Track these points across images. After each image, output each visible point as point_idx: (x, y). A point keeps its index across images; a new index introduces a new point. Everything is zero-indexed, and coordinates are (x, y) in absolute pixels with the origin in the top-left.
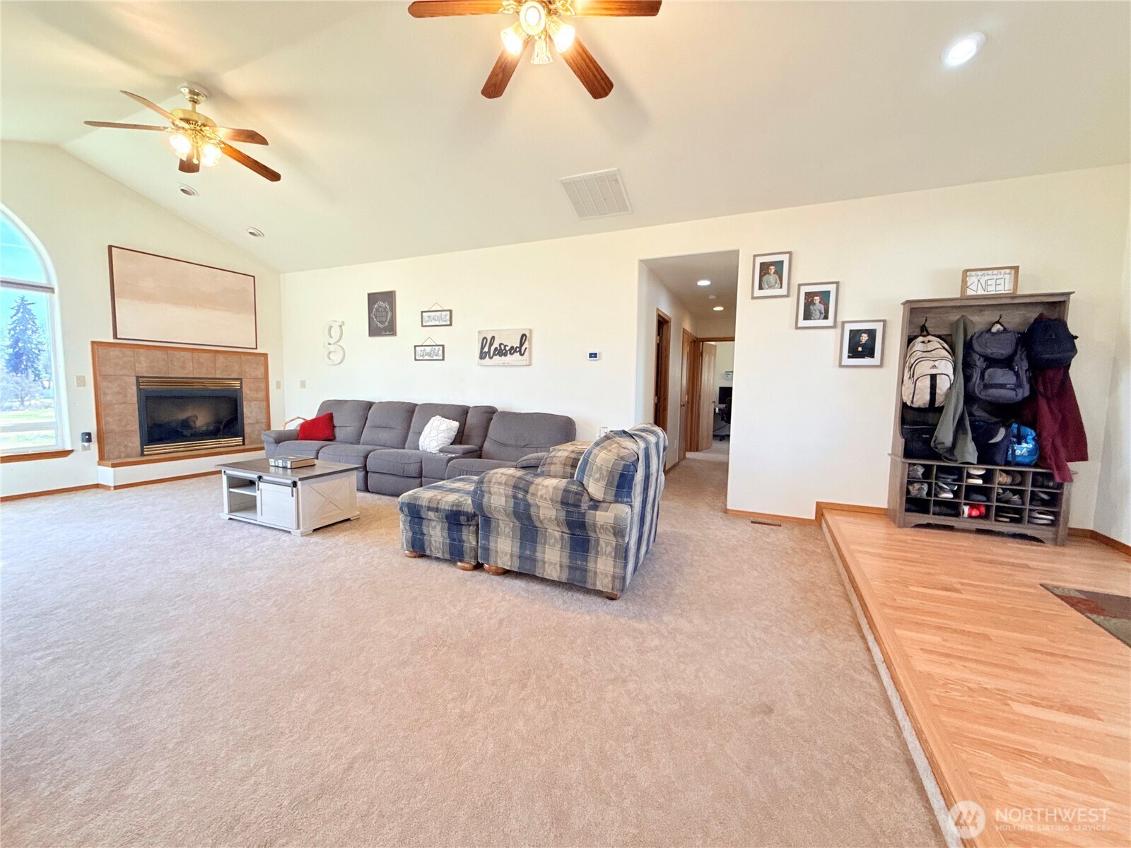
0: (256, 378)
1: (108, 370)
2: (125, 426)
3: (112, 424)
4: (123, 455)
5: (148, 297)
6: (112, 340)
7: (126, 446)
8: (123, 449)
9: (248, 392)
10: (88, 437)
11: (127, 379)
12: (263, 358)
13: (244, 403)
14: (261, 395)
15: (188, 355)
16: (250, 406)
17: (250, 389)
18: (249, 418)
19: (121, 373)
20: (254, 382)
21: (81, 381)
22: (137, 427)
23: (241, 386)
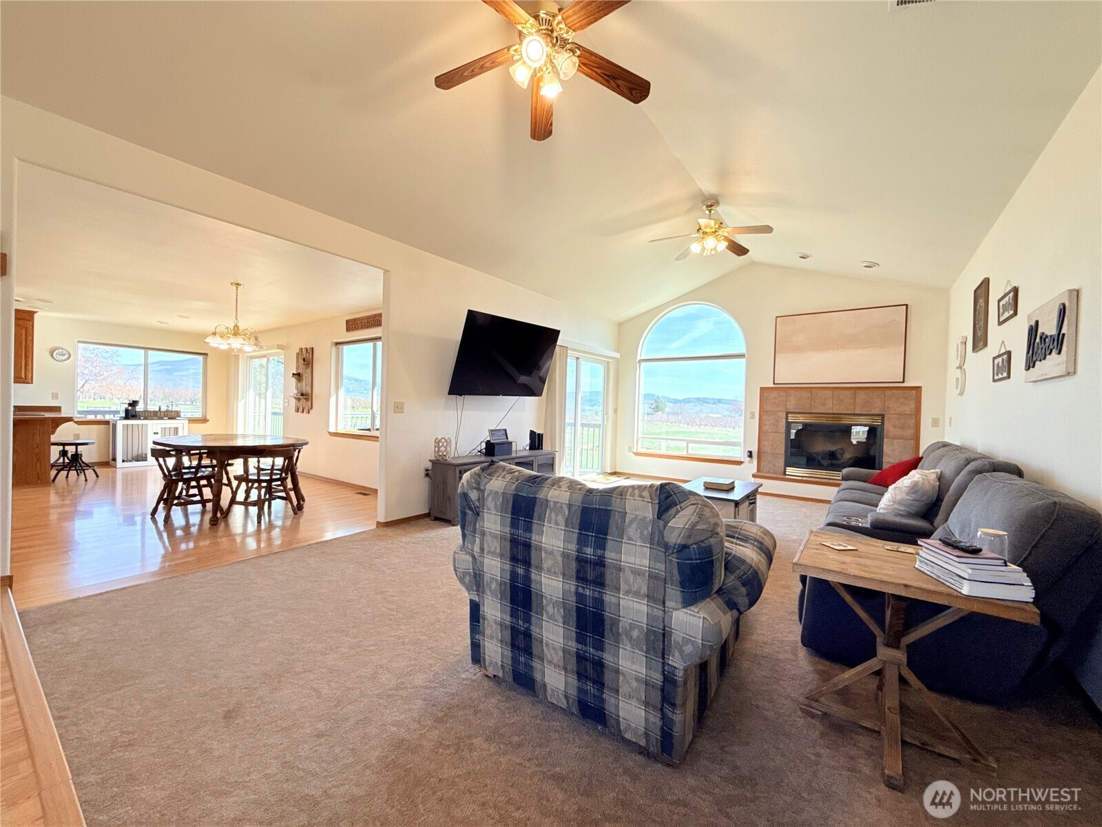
0: (902, 415)
1: (768, 407)
2: (775, 450)
3: (767, 448)
4: (771, 471)
5: (798, 349)
6: (772, 386)
7: (774, 465)
8: (772, 467)
9: (891, 429)
10: (750, 454)
11: (780, 414)
12: (914, 392)
13: (885, 440)
14: (910, 432)
15: (829, 393)
16: (892, 444)
17: (894, 426)
18: (889, 456)
19: (776, 409)
20: (899, 418)
21: (753, 416)
22: (783, 451)
23: (883, 423)
